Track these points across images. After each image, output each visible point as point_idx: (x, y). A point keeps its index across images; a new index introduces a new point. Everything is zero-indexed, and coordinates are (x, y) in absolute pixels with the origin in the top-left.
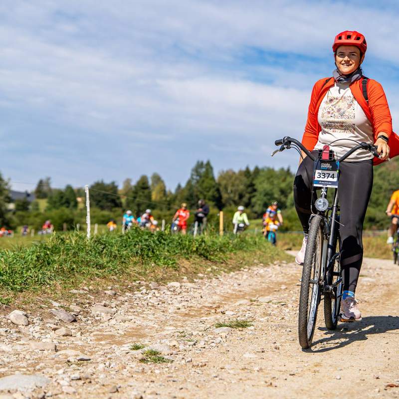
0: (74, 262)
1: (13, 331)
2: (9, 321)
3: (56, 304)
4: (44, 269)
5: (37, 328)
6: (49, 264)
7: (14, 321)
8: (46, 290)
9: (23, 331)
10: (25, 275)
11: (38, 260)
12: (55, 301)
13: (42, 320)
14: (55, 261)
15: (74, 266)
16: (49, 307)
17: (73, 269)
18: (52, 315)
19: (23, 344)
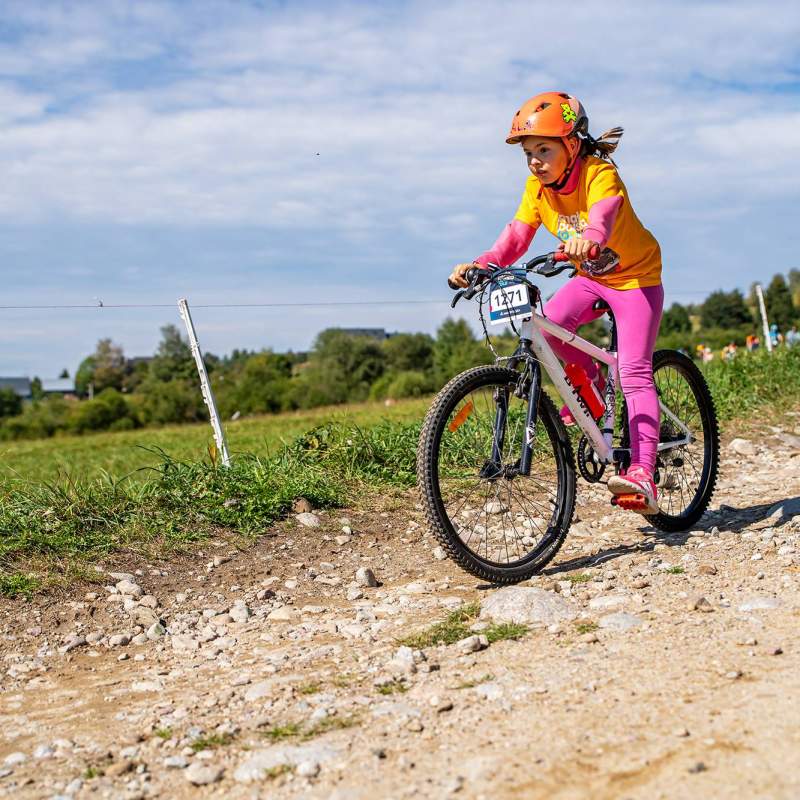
0: (774, 381)
1: (744, 462)
2: (734, 452)
3: (775, 430)
4: (743, 392)
5: (771, 457)
6: (745, 386)
7: (740, 452)
8: (758, 416)
9: (755, 461)
10: (726, 401)
11: (731, 383)
12: (775, 426)
13: (768, 448)
14: (749, 382)
15: (777, 386)
16: (770, 435)
17: (776, 390)
18: (778, 442)
19: (766, 474)
